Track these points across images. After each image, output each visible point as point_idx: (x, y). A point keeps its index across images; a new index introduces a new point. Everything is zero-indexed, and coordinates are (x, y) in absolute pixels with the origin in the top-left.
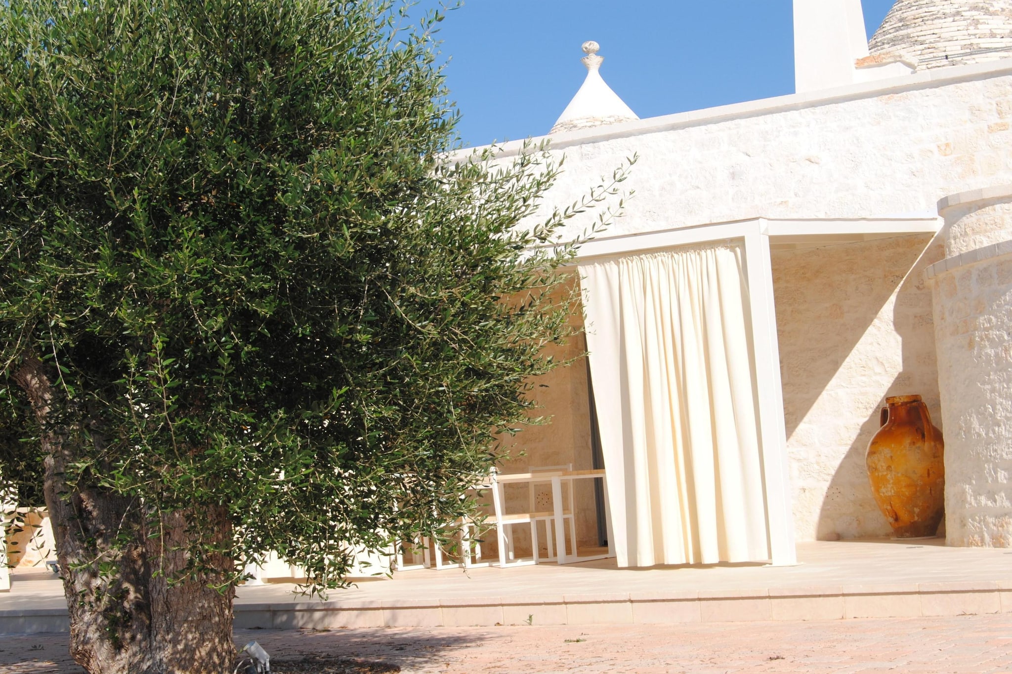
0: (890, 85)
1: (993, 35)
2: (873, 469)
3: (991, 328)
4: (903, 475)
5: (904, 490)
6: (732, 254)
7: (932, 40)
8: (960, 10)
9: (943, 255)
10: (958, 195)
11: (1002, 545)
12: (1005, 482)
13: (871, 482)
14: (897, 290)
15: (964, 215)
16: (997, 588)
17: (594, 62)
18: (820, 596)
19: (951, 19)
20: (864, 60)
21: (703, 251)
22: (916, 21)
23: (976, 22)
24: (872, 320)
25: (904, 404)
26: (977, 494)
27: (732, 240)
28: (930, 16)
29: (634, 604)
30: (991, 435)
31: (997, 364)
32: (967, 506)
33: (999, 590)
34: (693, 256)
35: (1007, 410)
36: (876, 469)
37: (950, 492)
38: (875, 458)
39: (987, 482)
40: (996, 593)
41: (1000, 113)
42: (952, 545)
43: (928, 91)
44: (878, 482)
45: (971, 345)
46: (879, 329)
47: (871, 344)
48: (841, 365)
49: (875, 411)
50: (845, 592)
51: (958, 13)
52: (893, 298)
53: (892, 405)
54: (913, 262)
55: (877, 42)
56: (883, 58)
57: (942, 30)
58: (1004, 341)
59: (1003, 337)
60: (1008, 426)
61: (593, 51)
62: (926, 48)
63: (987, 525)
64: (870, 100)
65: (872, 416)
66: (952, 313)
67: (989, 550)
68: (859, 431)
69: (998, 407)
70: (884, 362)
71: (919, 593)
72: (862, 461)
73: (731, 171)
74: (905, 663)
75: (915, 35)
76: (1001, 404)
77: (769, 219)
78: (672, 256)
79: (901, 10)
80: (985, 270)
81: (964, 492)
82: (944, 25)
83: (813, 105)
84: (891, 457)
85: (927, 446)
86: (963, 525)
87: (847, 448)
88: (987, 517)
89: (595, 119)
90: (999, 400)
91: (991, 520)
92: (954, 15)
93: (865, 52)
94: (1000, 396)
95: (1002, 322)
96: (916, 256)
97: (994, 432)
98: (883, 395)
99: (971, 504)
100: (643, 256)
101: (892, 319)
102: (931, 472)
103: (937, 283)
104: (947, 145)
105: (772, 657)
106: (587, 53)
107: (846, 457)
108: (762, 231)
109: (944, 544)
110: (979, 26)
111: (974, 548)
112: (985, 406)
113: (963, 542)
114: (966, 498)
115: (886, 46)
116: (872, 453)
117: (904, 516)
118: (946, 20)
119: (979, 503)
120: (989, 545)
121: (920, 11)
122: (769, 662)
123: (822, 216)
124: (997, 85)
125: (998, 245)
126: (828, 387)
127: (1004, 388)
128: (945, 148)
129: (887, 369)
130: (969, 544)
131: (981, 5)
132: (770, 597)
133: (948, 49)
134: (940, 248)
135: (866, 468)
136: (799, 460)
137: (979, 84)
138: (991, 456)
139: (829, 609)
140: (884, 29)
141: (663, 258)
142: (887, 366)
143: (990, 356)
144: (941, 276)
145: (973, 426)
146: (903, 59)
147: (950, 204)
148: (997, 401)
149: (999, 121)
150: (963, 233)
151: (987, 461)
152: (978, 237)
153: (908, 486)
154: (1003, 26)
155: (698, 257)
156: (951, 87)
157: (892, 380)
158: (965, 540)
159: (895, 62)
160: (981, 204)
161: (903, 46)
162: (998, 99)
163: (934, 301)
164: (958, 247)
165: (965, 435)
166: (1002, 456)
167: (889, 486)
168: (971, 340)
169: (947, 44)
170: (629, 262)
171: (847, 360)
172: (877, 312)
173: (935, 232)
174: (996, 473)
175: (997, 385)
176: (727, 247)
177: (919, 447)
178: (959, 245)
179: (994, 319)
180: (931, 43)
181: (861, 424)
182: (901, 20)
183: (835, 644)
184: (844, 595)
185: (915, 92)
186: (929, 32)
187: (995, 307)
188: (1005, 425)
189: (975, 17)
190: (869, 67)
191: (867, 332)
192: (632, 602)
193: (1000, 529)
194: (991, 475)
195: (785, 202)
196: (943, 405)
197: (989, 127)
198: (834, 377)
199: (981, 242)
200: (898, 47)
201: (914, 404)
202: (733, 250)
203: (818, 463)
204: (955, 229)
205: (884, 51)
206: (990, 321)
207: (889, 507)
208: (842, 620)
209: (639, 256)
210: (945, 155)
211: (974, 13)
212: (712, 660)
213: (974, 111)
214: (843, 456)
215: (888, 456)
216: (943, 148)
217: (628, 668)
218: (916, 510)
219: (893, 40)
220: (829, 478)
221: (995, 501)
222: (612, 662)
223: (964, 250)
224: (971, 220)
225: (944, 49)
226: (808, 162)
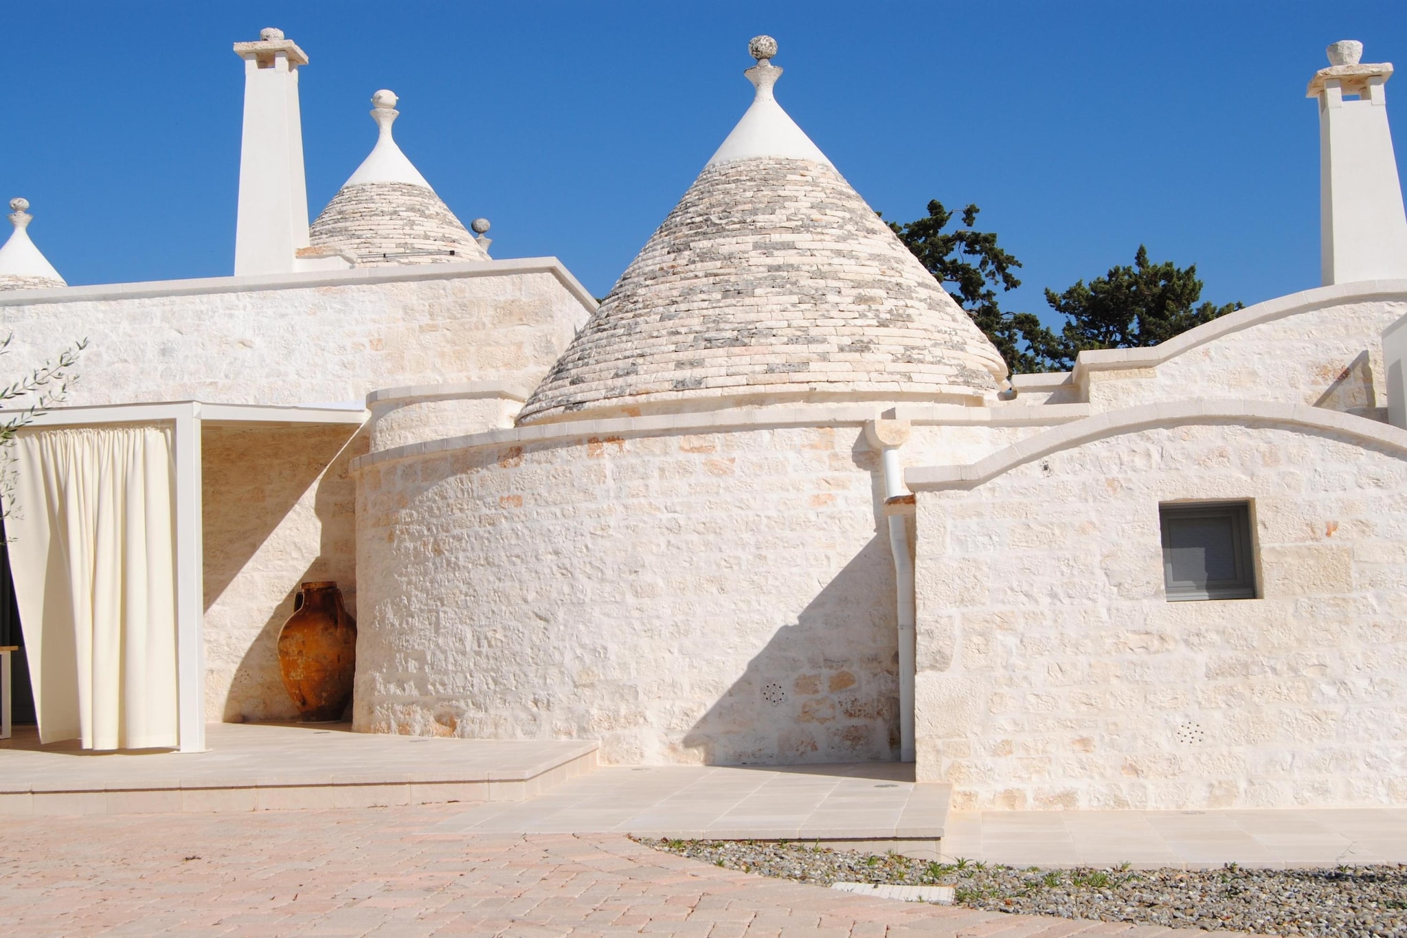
0: (328, 278)
1: (427, 237)
2: (284, 653)
3: (412, 523)
4: (313, 660)
5: (313, 674)
6: (163, 434)
7: (368, 236)
8: (398, 209)
9: (368, 446)
10: (387, 390)
11: (408, 733)
12: (415, 671)
13: (281, 667)
14: (320, 477)
15: (392, 409)
16: (408, 780)
17: (22, 221)
18: (232, 788)
19: (389, 217)
20: (305, 250)
21: (132, 430)
22: (355, 215)
23: (412, 223)
24: (293, 505)
25: (319, 590)
26: (387, 681)
27: (163, 421)
28: (369, 212)
29: (36, 795)
30: (404, 625)
31: (415, 558)
32: (376, 693)
33: (410, 783)
34: (120, 435)
35: (422, 602)
36: (287, 653)
37: (360, 679)
38: (287, 642)
39: (398, 670)
40: (407, 785)
41: (431, 314)
42: (359, 731)
43: (365, 287)
44: (289, 666)
45: (391, 538)
46: (299, 514)
47: (291, 529)
48: (259, 547)
49: (290, 595)
50: (259, 784)
51: (395, 212)
52: (315, 485)
53: (308, 591)
54: (337, 452)
55: (315, 232)
56: (324, 251)
57: (380, 227)
58: (424, 535)
59: (423, 532)
60: (421, 618)
61: (22, 209)
62: (362, 243)
63: (394, 713)
64: (308, 290)
65: (286, 600)
66: (376, 504)
67: (395, 737)
68: (272, 614)
69: (413, 599)
70: (302, 547)
71: (333, 785)
72: (274, 644)
73: (162, 347)
74: (324, 863)
75: (353, 228)
76: (416, 596)
77: (202, 403)
78: (99, 433)
79: (341, 203)
80: (411, 466)
81: (374, 680)
82: (381, 222)
83: (251, 289)
84: (303, 642)
85: (339, 632)
86: (371, 711)
87: (259, 631)
88: (395, 705)
89: (18, 279)
90: (414, 592)
91: (398, 708)
92: (392, 214)
93: (306, 242)
94: (416, 588)
95: (423, 518)
96: (341, 445)
97: (408, 624)
98: (298, 580)
99: (380, 692)
100: (67, 431)
101: (313, 506)
102: (341, 658)
103: (362, 475)
104: (379, 340)
105: (188, 856)
106: (16, 209)
107: (256, 640)
108: (195, 414)
109: (349, 729)
110: (415, 227)
111: (380, 734)
112: (400, 597)
113: (370, 728)
114: (375, 686)
115: (324, 236)
116: (283, 638)
117: (312, 700)
118: (383, 218)
119: (387, 690)
120: (395, 732)
121: (360, 206)
122: (185, 862)
123: (251, 402)
124: (431, 288)
125: (425, 444)
126: (243, 570)
127: (420, 581)
128: (377, 343)
129: (305, 555)
130: (376, 731)
131: (418, 207)
132: (180, 789)
133: (383, 245)
134: (365, 441)
135: (277, 652)
136: (209, 641)
137: (413, 285)
138: (403, 646)
139: (240, 801)
140: (323, 220)
141: (89, 434)
142: (304, 551)
143: (409, 549)
144: (367, 468)
145: (387, 616)
146: (343, 253)
147: (379, 398)
148: (413, 593)
149: (430, 322)
150: (389, 428)
151: (399, 651)
152: (403, 432)
153: (318, 671)
154: (436, 230)
155: (126, 435)
156: (388, 285)
157: (308, 565)
158: (372, 726)
159: (335, 255)
160: (408, 401)
161: (341, 238)
162: (431, 301)
163: (358, 492)
164: (384, 442)
165: (379, 624)
166: (413, 646)
167: (299, 670)
168: (391, 532)
169: (383, 240)
170: (53, 436)
171: (265, 543)
172: (298, 498)
173: (361, 424)
174: (406, 662)
175: (414, 578)
176: (157, 428)
177: (331, 634)
178: (384, 439)
179: (415, 514)
180: (367, 238)
181: (274, 607)
182: (340, 213)
183: (250, 841)
184: (257, 787)
185: (353, 286)
186: (366, 227)
187: (417, 503)
188: (418, 616)
189: (412, 218)
190: (310, 257)
191: (287, 516)
192: (33, 793)
193: (407, 716)
194: (401, 664)
195: (215, 383)
196: (358, 593)
197: (420, 327)
198: (251, 560)
199: (406, 438)
200: (336, 239)
201: (330, 590)
202: (163, 430)
203: (228, 645)
204: (382, 423)
205: (321, 241)
206: (411, 516)
207: (297, 692)
208: (255, 813)
209: (63, 430)
210: (377, 350)
211: (410, 214)
212: (124, 861)
213: (408, 310)
214: (254, 639)
215: (300, 641)
216: (375, 343)
217: (33, 871)
218: (324, 695)
219: (330, 232)
220: (239, 661)
221: (404, 690)
222: (15, 864)
223: (391, 446)
224: (398, 415)
225: (379, 245)
226: (241, 345)
